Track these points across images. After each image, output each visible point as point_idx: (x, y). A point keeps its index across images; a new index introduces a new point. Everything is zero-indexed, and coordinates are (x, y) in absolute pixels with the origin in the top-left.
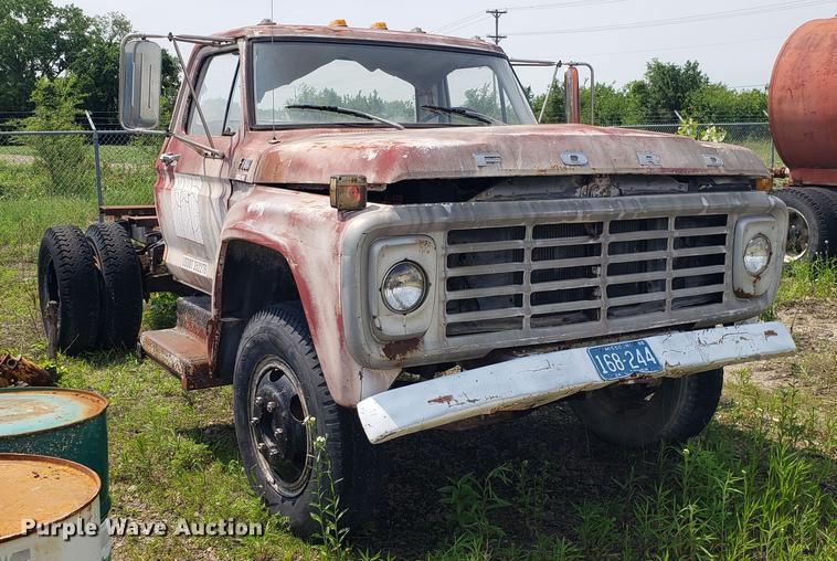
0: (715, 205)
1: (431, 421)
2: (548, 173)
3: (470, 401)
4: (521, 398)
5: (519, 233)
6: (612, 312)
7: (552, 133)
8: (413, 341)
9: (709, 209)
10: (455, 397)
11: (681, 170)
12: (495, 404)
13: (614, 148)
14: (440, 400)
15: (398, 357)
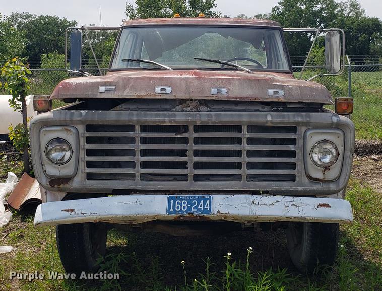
0: (278, 120)
1: (59, 220)
2: (143, 97)
3: (81, 214)
4: (111, 216)
5: (131, 128)
6: (197, 178)
7: (155, 76)
8: (67, 179)
9: (271, 122)
10: (75, 211)
11: (244, 98)
12: (95, 217)
13: (195, 84)
14: (67, 211)
15: (56, 186)
